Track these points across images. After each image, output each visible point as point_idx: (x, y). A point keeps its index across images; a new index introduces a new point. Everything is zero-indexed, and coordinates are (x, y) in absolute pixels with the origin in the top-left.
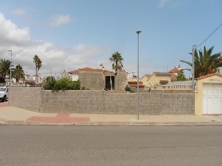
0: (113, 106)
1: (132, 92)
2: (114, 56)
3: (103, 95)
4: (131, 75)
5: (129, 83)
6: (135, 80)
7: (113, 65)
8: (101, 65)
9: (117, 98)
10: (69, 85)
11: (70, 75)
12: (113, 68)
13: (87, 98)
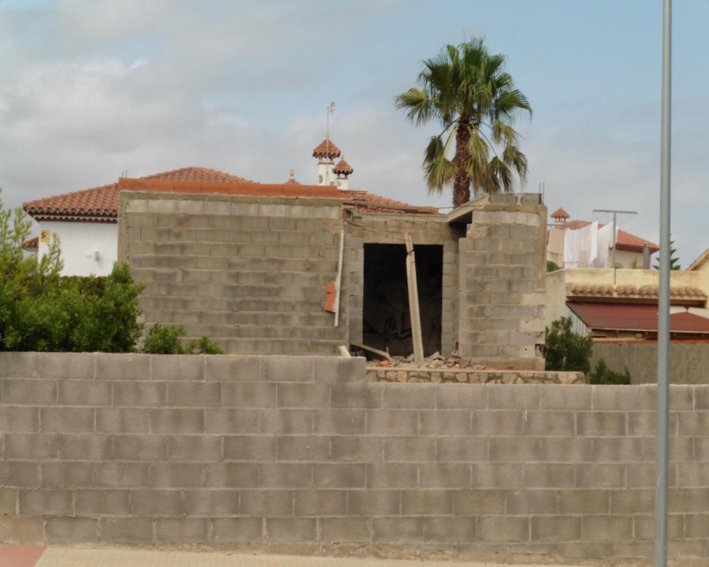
0: (437, 488)
1: (602, 376)
2: (438, 75)
3: (339, 395)
4: (598, 239)
5: (578, 300)
6: (638, 279)
7: (435, 149)
8: (326, 152)
9: (473, 424)
10: (37, 310)
11: (36, 229)
12: (434, 181)
13: (200, 421)
